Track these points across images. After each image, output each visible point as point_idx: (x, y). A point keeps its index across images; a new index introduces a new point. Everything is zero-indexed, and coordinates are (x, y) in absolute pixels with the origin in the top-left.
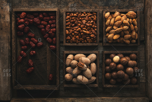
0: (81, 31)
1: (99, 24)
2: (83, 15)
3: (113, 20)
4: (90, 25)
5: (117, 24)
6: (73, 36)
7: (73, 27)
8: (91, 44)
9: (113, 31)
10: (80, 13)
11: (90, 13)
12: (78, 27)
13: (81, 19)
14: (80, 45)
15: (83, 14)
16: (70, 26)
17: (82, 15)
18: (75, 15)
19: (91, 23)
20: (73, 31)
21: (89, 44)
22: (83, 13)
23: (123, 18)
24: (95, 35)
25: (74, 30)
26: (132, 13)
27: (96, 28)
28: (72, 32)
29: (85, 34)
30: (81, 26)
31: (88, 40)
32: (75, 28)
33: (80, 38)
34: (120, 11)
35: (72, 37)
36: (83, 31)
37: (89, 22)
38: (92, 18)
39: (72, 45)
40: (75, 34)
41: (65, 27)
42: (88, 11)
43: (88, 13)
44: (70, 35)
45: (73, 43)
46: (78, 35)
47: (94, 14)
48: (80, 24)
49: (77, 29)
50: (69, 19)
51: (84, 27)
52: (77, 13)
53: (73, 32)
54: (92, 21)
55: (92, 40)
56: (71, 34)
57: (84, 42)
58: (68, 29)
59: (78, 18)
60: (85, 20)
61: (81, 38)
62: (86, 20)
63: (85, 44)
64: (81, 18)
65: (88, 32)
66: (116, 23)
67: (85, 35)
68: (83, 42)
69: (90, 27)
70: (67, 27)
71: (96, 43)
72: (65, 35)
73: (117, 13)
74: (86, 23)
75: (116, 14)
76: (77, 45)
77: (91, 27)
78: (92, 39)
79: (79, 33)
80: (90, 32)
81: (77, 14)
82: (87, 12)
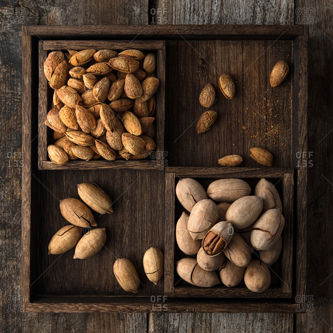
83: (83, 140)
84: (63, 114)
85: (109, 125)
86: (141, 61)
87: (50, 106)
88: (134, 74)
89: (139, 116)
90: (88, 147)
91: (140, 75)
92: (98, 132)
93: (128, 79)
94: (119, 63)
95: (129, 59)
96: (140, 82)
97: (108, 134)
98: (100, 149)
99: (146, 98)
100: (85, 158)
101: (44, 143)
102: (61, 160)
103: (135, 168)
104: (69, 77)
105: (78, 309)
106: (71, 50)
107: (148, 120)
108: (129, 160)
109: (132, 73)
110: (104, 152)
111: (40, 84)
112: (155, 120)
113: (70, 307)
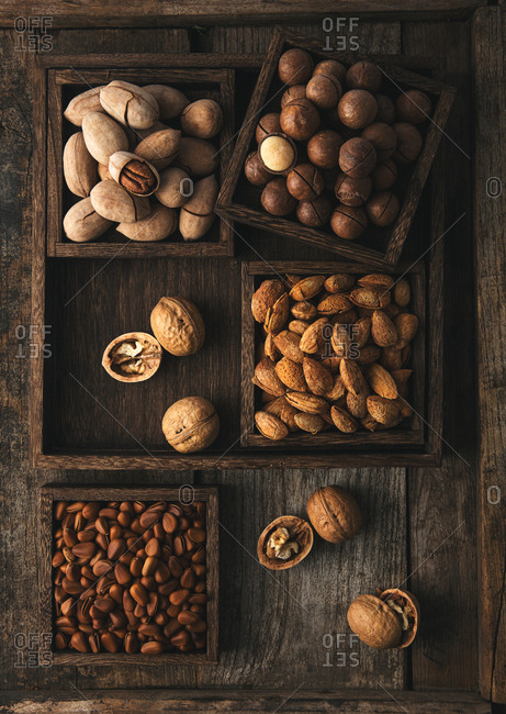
0: (144, 581)
1: (112, 491)
2: (66, 569)
3: (295, 399)
4: (115, 538)
5: (319, 384)
6: (168, 619)
7: (125, 620)
8: (213, 531)
9: (352, 403)
10: (57, 582)
11: (58, 535)
12: (125, 594)
13: (87, 578)
14: (217, 584)
15: (63, 569)
16: (119, 634)
17: (69, 576)
18: (66, 607)
19: (108, 531)
20: (144, 621)
21: (212, 540)
22: (55, 571)
23: (289, 350)
24: (167, 510)
25: (139, 618)
26: (263, 304)
27: (131, 503)
28: (149, 627)
29: (160, 559)
30: (119, 581)
31: (190, 547)
32: (133, 611)
33: (178, 588)
34: (250, 359)
35: (173, 627)
36: (144, 571)
37: (99, 539)
38: (85, 522)
39: (217, 623)
40: (159, 610)
41: (125, 657)
42: (49, 544)
43: (60, 543)
44: (166, 632)
45: (206, 621)
46: (168, 597)
47: (65, 512)
48: (113, 589)
49: (134, 603)
50: (85, 637)
51: (126, 566)
52: (57, 598)
53: (152, 621)
54: (98, 525)
55: (191, 525)
56: (161, 628)
57: (203, 562)
58: (137, 644)
59: (80, 594)
60: (89, 561)
61: (182, 580)
62: (94, 556)
63: (213, 560)
64: (83, 582)
65: (152, 548)
66: (314, 389)
67: (167, 563)
68: (198, 571)
69: (127, 535)
70: (127, 648)
71: (204, 503)
72: (165, 660)
73: (262, 376)
74: (105, 557)
75: (264, 383)
76: (216, 596)
77: (124, 531)
78: (184, 523)
79: (156, 591)
80: (152, 535)
81: (63, 600)
82: (55, 550)
83: (314, 405)
84: (284, 371)
85: (354, 386)
86: (393, 291)
87: (258, 357)
88: (384, 311)
89: (390, 369)
90: (318, 415)
91: (392, 313)
92: (335, 394)
93: (376, 319)
94: (365, 297)
95: (377, 289)
96: (393, 320)
97: (349, 397)
98: (337, 419)
99: (403, 344)
100: (312, 430)
101: (250, 409)
102: (279, 434)
103: (383, 442)
104: (291, 317)
105: (112, 464)
106: (291, 274)
107: (404, 374)
108: (375, 431)
109: (382, 310)
110: (343, 423)
111: (243, 324)
112: (412, 373)
113: (102, 461)
